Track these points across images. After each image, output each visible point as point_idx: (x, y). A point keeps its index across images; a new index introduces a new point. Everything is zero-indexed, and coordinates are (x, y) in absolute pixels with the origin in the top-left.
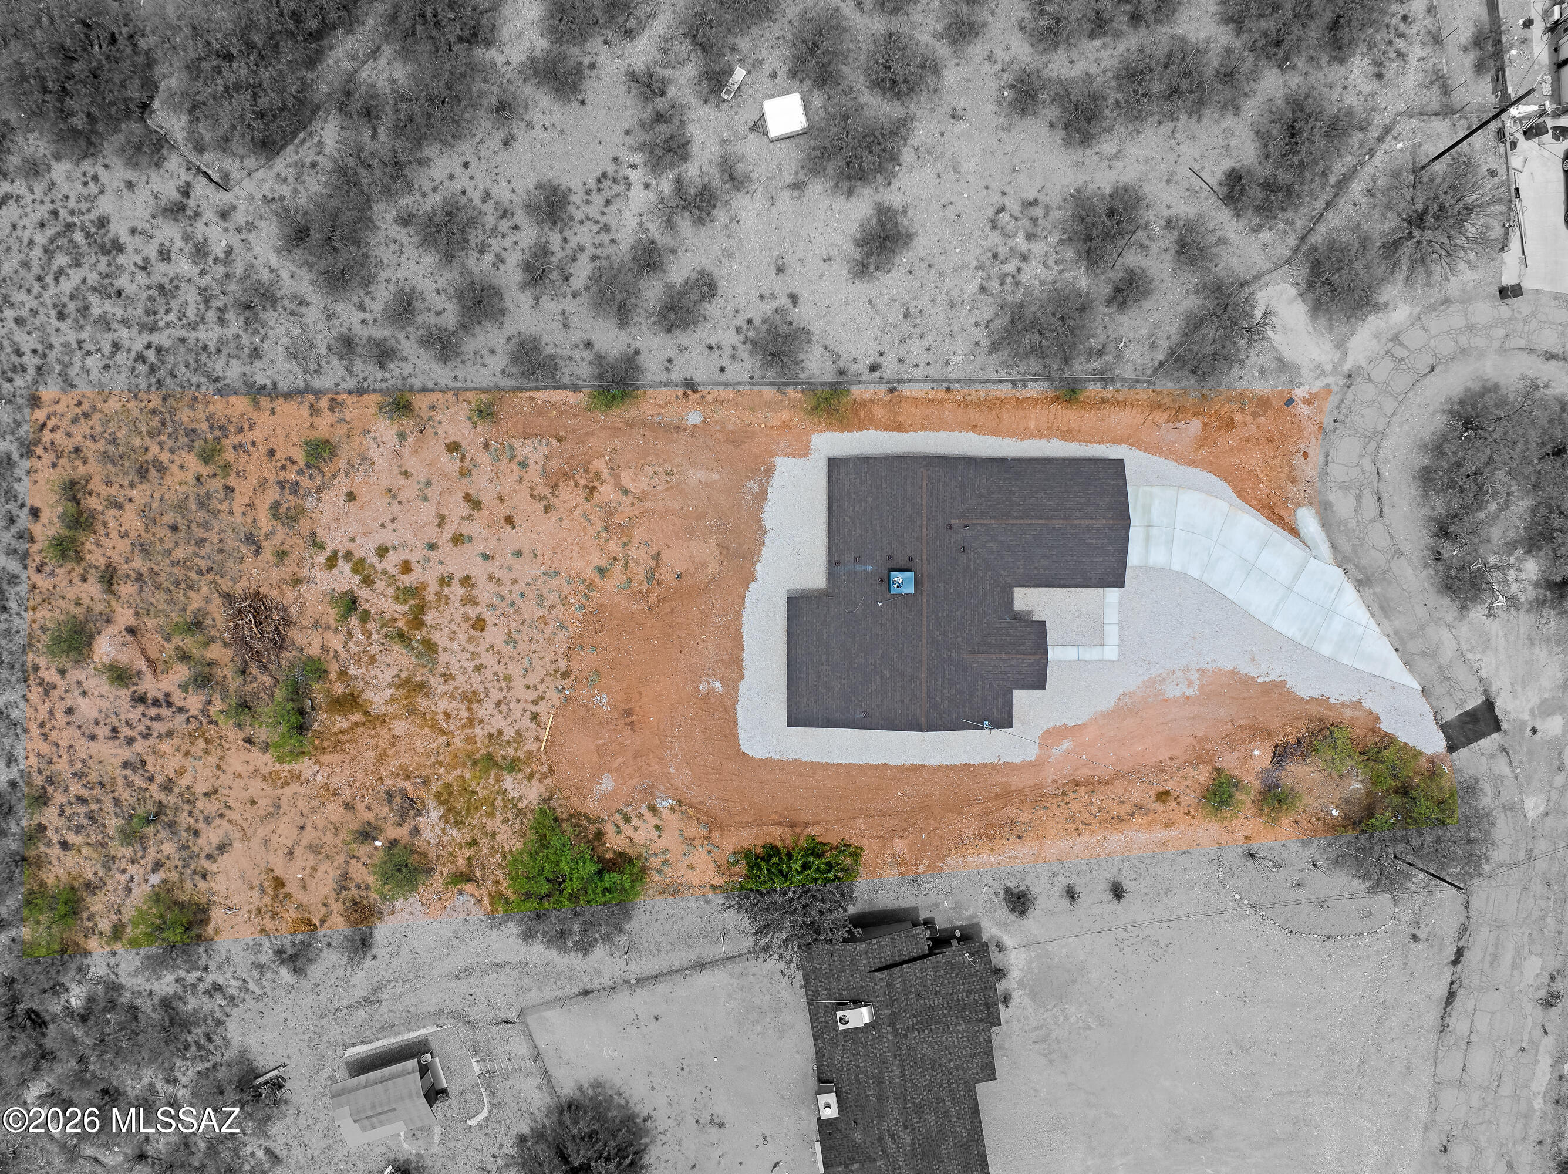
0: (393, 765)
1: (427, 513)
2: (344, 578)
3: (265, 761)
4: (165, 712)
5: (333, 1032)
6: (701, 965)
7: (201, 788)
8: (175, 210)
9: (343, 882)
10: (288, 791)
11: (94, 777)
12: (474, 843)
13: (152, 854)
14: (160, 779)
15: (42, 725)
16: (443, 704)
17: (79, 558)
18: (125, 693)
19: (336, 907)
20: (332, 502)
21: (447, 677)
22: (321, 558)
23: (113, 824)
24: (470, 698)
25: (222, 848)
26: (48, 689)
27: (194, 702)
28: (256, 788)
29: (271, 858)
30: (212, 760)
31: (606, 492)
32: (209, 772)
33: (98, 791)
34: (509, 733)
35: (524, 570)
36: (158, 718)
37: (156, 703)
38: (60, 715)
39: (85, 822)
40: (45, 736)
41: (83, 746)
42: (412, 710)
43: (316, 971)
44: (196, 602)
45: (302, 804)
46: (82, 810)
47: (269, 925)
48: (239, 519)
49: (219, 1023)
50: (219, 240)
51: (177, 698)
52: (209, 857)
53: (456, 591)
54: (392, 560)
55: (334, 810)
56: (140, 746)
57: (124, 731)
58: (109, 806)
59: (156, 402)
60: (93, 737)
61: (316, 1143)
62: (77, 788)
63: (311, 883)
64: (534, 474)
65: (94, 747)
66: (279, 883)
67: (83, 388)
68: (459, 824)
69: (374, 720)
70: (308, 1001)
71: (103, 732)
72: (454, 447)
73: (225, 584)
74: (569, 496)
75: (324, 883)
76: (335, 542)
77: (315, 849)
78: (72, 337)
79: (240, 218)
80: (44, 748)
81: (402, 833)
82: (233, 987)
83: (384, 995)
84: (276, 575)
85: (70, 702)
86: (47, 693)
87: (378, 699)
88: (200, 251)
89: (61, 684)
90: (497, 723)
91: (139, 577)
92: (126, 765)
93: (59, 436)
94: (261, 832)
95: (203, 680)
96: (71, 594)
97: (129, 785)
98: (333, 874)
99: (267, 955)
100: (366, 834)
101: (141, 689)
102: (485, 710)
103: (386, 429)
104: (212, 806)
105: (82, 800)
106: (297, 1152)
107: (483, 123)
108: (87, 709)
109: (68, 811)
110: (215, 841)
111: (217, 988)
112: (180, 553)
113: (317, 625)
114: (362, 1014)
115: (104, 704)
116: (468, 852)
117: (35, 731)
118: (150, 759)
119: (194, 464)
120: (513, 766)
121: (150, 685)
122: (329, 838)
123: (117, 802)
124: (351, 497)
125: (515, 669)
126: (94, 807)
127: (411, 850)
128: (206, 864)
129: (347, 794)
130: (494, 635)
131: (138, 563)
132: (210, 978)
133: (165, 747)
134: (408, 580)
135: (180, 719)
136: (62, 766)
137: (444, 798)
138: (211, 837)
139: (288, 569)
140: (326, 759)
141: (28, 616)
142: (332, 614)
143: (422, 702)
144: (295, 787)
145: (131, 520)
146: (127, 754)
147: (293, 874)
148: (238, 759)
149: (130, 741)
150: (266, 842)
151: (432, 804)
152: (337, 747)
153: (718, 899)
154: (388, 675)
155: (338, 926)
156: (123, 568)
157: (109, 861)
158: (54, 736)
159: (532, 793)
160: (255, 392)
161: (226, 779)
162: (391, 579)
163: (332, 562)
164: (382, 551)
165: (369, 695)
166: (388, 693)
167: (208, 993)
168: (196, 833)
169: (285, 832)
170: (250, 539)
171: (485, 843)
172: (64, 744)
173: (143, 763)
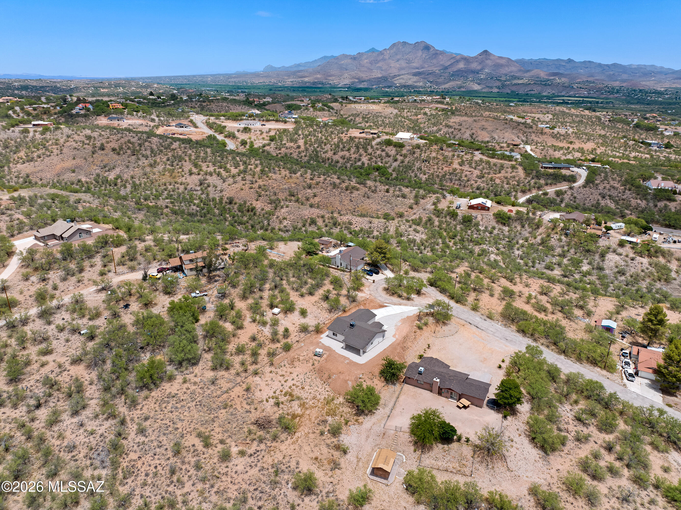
0: (313, 419)
1: (276, 383)
2: (272, 401)
3: (289, 441)
4: (258, 453)
5: (360, 473)
6: (398, 398)
7: (281, 458)
8: (185, 382)
9: (328, 445)
10: (299, 441)
11: (254, 481)
12: (342, 416)
13: (283, 482)
14: (270, 467)
15: (231, 482)
16: (311, 403)
17: (212, 445)
18: (246, 457)
19: (332, 451)
20: (258, 394)
21: (307, 399)
22: (265, 402)
23: (267, 489)
24: (314, 398)
25: (298, 464)
26: (226, 474)
27: (263, 446)
28: (292, 447)
29: (309, 456)
30: (278, 452)
31: (301, 358)
32: (280, 454)
33: (258, 483)
34: (327, 397)
35: (301, 377)
36: (258, 456)
37: (255, 453)
38: (235, 476)
39: (261, 495)
40: (234, 484)
41: (246, 477)
42: (307, 409)
43: (343, 465)
44: (246, 430)
45: (304, 441)
46: (257, 492)
47: (323, 468)
48: (242, 411)
49: (337, 499)
50: (197, 380)
51: (258, 448)
52: (297, 468)
53: (294, 387)
54: (278, 392)
55: (312, 436)
56: (259, 464)
57: (253, 464)
58: (263, 485)
59: (206, 409)
60: (247, 472)
61: (386, 498)
62: (252, 488)
63: (322, 452)
64: (287, 365)
65: (249, 474)
66: (316, 459)
67: (186, 419)
68: (336, 415)
69: (301, 416)
70: (348, 473)
71: (248, 469)
72: (271, 372)
73: (249, 422)
74: (296, 364)
75: (325, 450)
76: (264, 398)
77: (316, 446)
78: (177, 414)
79: (199, 374)
80: (236, 487)
81: (328, 428)
82: (330, 488)
83: (360, 456)
84: (258, 413)
85: (234, 471)
86: (227, 475)
87: (299, 411)
88: (195, 383)
89: (229, 469)
90: (323, 397)
91: (229, 436)
92: (259, 471)
93: (188, 430)
94: (302, 453)
95: (261, 441)
96: (216, 452)
97: (264, 475)
98: (324, 446)
99: (330, 473)
100: (322, 434)
101: (249, 453)
102: (319, 397)
103: (257, 378)
104: (287, 459)
105: (255, 490)
106: (384, 504)
107: (232, 339)
108: (240, 468)
109: (254, 496)
110: (295, 464)
111: (328, 493)
112: (234, 425)
113: (274, 413)
114: (360, 464)
115: (243, 463)
116: (342, 419)
117: (230, 486)
118: (264, 465)
119: (223, 411)
120: (333, 400)
121: (250, 451)
122: (316, 441)
123: (264, 482)
124: (260, 390)
125: (316, 388)
126: (260, 489)
127: (332, 429)
128: (298, 470)
129: (311, 431)
130: (307, 388)
131: (226, 435)
132: (324, 493)
133: (265, 459)
134: (283, 393)
135: (263, 452)
136: (244, 486)
137: (328, 414)
138: (293, 464)
139: (259, 410)
140: (300, 429)
141: (209, 465)
142: (276, 409)
143: (307, 406)
144: (300, 440)
145: (217, 430)
146: (258, 469)
147: (317, 454)
148: (283, 447)
149: (256, 465)
150: (305, 454)
151: (327, 417)
152: (300, 426)
153: (386, 388)
154: (296, 407)
155: (337, 454)
156: (224, 438)
157: (274, 498)
158: (236, 481)
159: (341, 400)
160: (227, 392)
161: (285, 452)
162: (281, 395)
163: (267, 401)
164: (275, 393)
165: (296, 412)
166: (300, 409)
167: (327, 497)
168: (289, 467)
169: (307, 448)
170: (247, 412)
171: (343, 414)
172: (241, 481)
173: (263, 467)
